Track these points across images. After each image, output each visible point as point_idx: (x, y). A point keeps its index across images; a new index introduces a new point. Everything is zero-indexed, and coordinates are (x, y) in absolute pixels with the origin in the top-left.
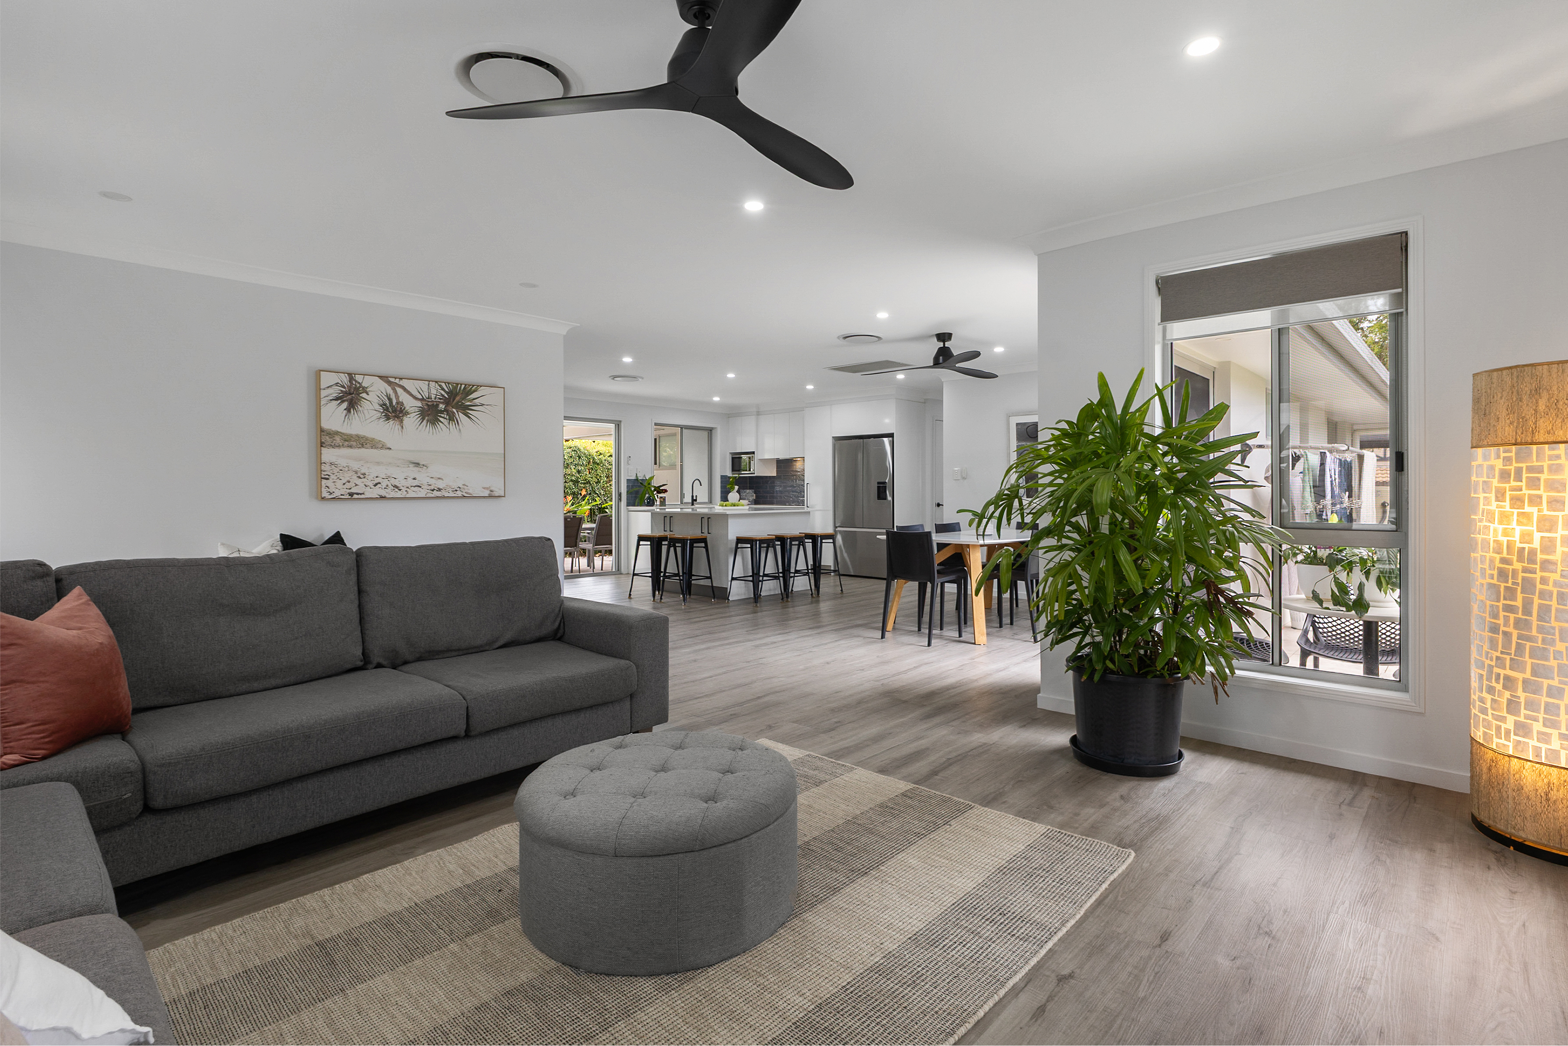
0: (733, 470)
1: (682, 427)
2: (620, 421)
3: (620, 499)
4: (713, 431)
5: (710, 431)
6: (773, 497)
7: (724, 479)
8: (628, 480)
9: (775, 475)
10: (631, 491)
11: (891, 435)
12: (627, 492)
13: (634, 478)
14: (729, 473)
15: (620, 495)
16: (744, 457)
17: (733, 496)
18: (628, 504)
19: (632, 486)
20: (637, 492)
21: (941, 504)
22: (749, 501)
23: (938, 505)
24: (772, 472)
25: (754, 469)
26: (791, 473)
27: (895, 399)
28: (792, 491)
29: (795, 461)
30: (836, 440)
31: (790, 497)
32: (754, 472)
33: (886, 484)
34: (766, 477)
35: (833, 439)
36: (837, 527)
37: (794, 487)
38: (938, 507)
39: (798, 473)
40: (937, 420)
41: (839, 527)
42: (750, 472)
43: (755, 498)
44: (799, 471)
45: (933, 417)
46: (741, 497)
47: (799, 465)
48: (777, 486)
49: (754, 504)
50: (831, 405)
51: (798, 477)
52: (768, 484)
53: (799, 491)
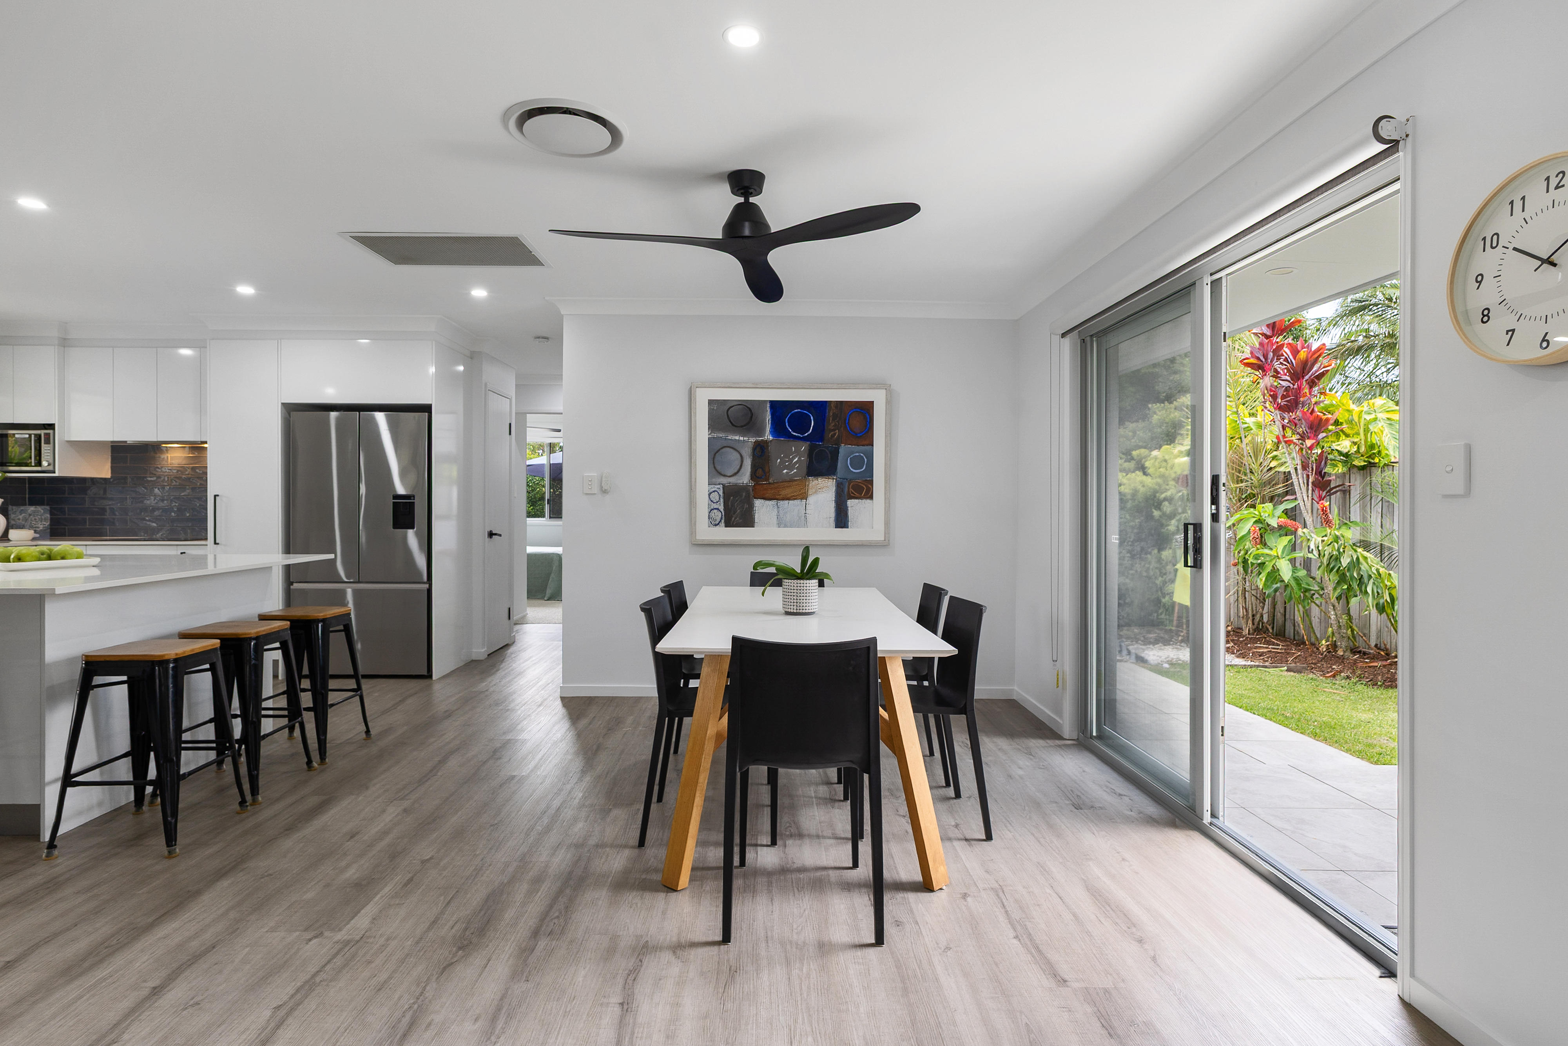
6: (101, 521)
9: (105, 473)
11: (427, 408)
16: (20, 434)
21: (496, 534)
22: (35, 532)
23: (491, 534)
24: (102, 470)
25: (51, 461)
26: (154, 472)
27: (434, 342)
28: (158, 509)
29: (165, 449)
30: (291, 410)
31: (149, 521)
32: (51, 468)
33: (414, 499)
34: (83, 480)
35: (283, 409)
36: (292, 583)
37: (165, 502)
38: (491, 538)
39: (177, 472)
40: (493, 392)
41: (296, 582)
42: (39, 469)
43: (51, 525)
44: (181, 469)
45: (486, 384)
46: (12, 522)
47: (175, 458)
48: (112, 499)
49: (49, 537)
50: (279, 341)
51: (176, 482)
52: (86, 494)
53: (180, 510)
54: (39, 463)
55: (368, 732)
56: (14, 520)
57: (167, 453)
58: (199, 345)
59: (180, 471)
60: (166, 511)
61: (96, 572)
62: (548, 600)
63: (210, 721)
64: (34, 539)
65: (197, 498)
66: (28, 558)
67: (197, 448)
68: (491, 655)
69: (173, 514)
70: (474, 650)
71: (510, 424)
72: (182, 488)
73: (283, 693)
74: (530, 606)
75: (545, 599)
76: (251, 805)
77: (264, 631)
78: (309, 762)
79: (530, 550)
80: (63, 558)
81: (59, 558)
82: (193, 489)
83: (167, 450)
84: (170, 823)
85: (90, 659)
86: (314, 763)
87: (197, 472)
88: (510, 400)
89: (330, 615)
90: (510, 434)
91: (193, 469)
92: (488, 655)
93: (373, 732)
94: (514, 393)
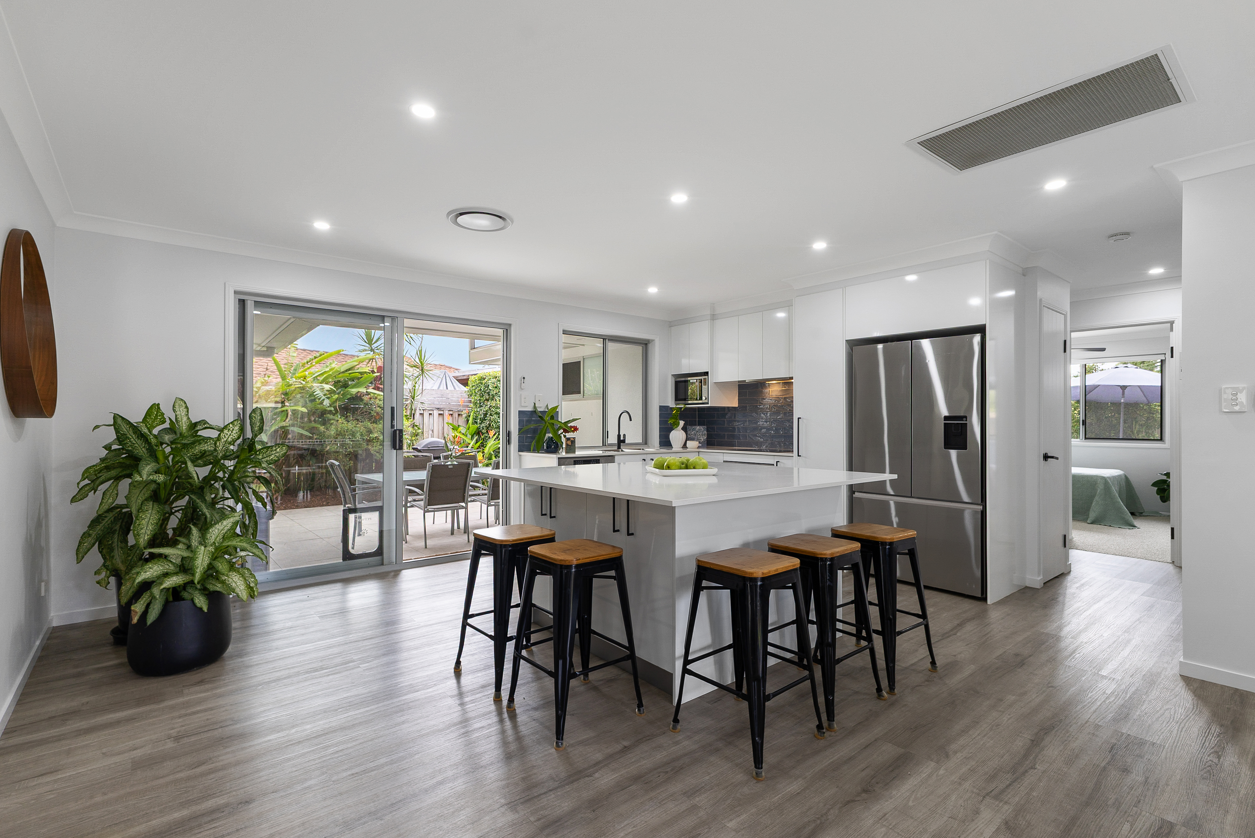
0: (677, 399)
1: (606, 339)
2: (510, 325)
3: (509, 442)
4: (650, 346)
5: (645, 344)
6: (733, 436)
7: (664, 411)
8: (520, 412)
9: (735, 404)
10: (526, 428)
11: (981, 330)
12: (520, 430)
13: (530, 408)
14: (670, 402)
15: (509, 434)
16: (692, 380)
17: (677, 436)
18: (521, 449)
19: (529, 422)
20: (535, 431)
21: (1052, 457)
22: (700, 443)
23: (1046, 457)
24: (732, 401)
25: (707, 397)
26: (762, 402)
27: (988, 261)
28: (764, 428)
29: (767, 385)
30: (853, 344)
31: (759, 437)
32: (706, 401)
33: (966, 421)
34: (723, 408)
35: (848, 346)
36: (854, 493)
37: (768, 423)
38: (1046, 460)
39: (775, 402)
40: (1047, 307)
41: (857, 492)
42: (700, 402)
43: (707, 438)
44: (778, 399)
45: (1041, 300)
46: (689, 436)
47: (774, 391)
48: (738, 421)
49: (706, 446)
50: (844, 289)
51: (775, 409)
52: (725, 418)
53: (777, 430)
54: (701, 399)
55: (933, 663)
56: (689, 435)
57: (769, 388)
58: (787, 305)
59: (776, 400)
60: (768, 429)
61: (714, 480)
62: (1091, 523)
63: (792, 623)
64: (699, 447)
65: (787, 420)
66: (673, 467)
67: (787, 382)
68: (1048, 584)
69: (772, 432)
70: (1027, 577)
71: (1065, 341)
72: (777, 413)
73: (852, 602)
74: (1076, 529)
75: (1088, 522)
76: (827, 730)
77: (838, 552)
78: (879, 690)
79: (1075, 470)
80: (694, 468)
81: (692, 468)
82: (785, 414)
83: (769, 386)
84: (758, 743)
85: (703, 565)
86: (883, 691)
87: (787, 401)
88: (1065, 316)
89: (897, 538)
90: (1065, 351)
91: (785, 398)
92: (1044, 583)
93: (938, 664)
94: (1069, 309)
